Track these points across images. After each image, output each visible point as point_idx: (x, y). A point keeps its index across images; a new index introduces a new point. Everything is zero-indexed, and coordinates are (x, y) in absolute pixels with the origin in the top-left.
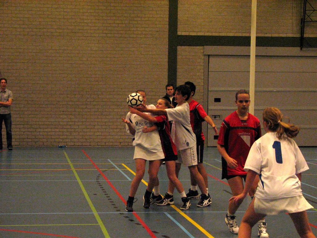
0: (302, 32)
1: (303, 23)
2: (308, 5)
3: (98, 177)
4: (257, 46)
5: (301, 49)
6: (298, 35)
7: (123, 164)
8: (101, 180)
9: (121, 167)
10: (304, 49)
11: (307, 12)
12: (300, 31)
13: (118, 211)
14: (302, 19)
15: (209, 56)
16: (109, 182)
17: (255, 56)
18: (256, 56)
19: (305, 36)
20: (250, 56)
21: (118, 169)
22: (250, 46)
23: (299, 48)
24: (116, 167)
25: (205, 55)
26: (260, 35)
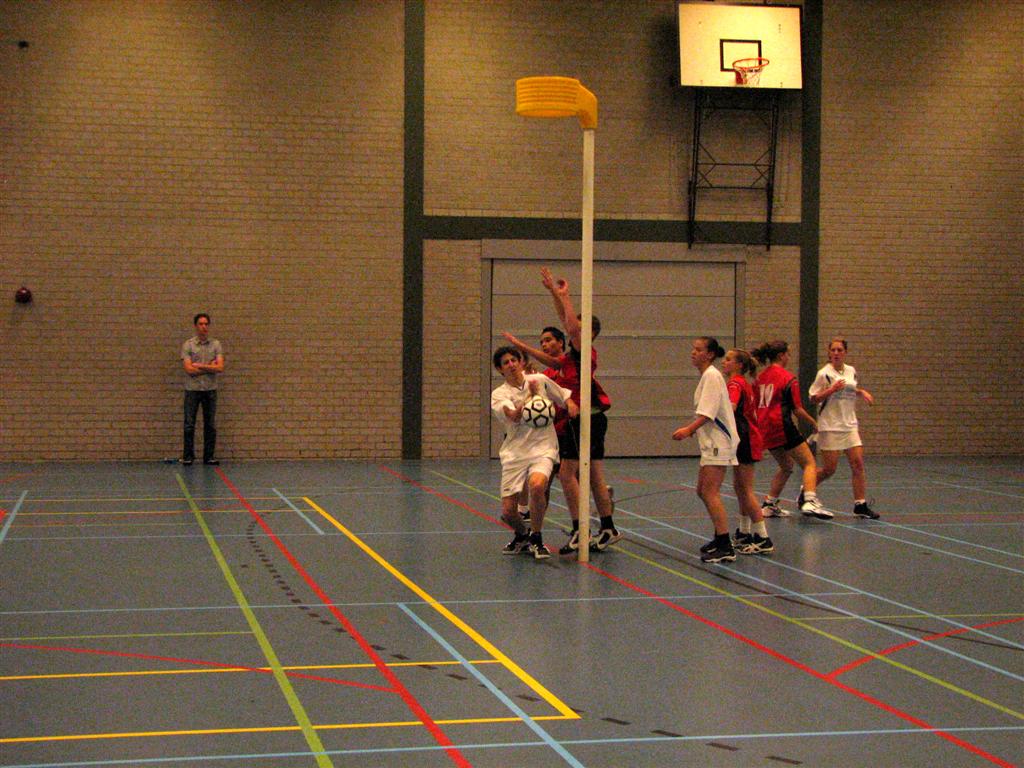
0: (691, 208)
1: (693, 190)
2: (701, 151)
3: (250, 531)
4: (596, 238)
5: (690, 247)
6: (683, 218)
7: (307, 500)
8: (258, 534)
9: (301, 504)
10: (694, 246)
11: (701, 168)
12: (686, 209)
13: (295, 601)
14: (690, 183)
15: (492, 260)
16: (275, 539)
17: (591, 263)
18: (594, 261)
19: (699, 217)
20: (580, 261)
21: (296, 510)
22: (581, 239)
23: (686, 245)
24: (290, 504)
25: (483, 260)
26: (602, 216)
